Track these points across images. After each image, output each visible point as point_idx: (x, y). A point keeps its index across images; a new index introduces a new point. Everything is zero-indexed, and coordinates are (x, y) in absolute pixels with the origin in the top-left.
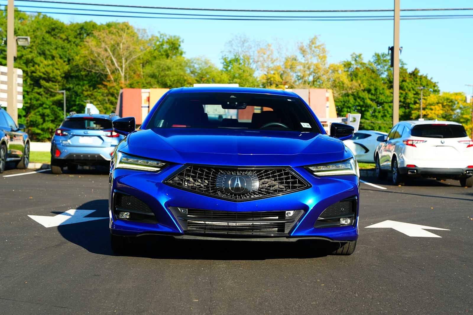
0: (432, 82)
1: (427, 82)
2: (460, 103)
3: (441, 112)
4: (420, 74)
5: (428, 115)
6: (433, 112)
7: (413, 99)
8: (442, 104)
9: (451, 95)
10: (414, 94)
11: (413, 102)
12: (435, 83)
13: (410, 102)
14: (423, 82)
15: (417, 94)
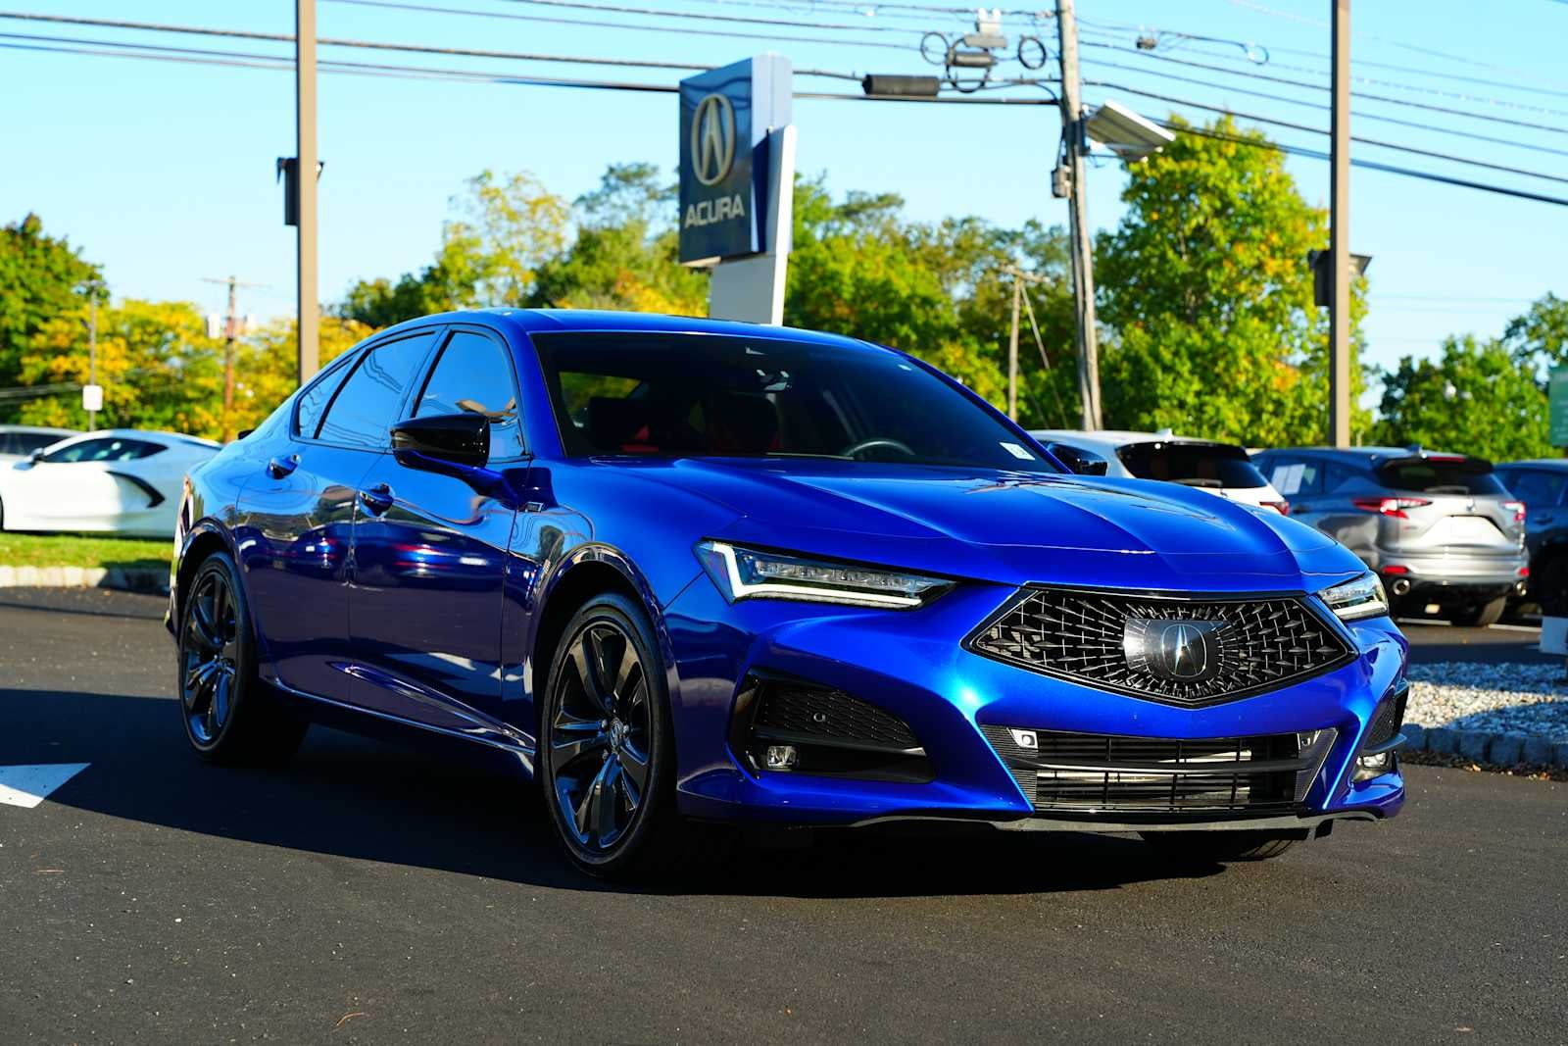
0: (83, 265)
1: (67, 261)
2: (185, 337)
3: (125, 365)
4: (41, 236)
5: (79, 372)
6: (96, 362)
7: (23, 317)
8: (126, 337)
9: (155, 310)
10: (26, 301)
11: (22, 328)
12: (94, 267)
13: (12, 327)
14: (53, 261)
15: (35, 299)
